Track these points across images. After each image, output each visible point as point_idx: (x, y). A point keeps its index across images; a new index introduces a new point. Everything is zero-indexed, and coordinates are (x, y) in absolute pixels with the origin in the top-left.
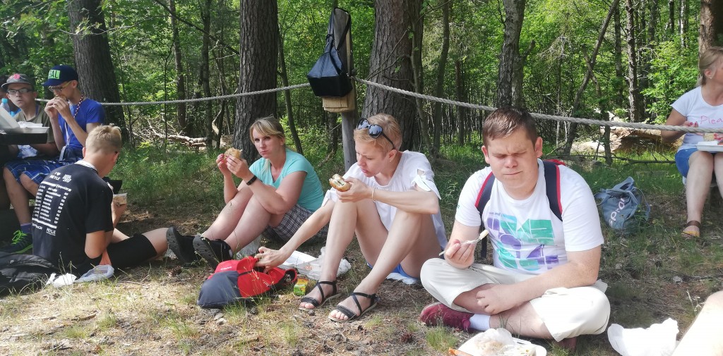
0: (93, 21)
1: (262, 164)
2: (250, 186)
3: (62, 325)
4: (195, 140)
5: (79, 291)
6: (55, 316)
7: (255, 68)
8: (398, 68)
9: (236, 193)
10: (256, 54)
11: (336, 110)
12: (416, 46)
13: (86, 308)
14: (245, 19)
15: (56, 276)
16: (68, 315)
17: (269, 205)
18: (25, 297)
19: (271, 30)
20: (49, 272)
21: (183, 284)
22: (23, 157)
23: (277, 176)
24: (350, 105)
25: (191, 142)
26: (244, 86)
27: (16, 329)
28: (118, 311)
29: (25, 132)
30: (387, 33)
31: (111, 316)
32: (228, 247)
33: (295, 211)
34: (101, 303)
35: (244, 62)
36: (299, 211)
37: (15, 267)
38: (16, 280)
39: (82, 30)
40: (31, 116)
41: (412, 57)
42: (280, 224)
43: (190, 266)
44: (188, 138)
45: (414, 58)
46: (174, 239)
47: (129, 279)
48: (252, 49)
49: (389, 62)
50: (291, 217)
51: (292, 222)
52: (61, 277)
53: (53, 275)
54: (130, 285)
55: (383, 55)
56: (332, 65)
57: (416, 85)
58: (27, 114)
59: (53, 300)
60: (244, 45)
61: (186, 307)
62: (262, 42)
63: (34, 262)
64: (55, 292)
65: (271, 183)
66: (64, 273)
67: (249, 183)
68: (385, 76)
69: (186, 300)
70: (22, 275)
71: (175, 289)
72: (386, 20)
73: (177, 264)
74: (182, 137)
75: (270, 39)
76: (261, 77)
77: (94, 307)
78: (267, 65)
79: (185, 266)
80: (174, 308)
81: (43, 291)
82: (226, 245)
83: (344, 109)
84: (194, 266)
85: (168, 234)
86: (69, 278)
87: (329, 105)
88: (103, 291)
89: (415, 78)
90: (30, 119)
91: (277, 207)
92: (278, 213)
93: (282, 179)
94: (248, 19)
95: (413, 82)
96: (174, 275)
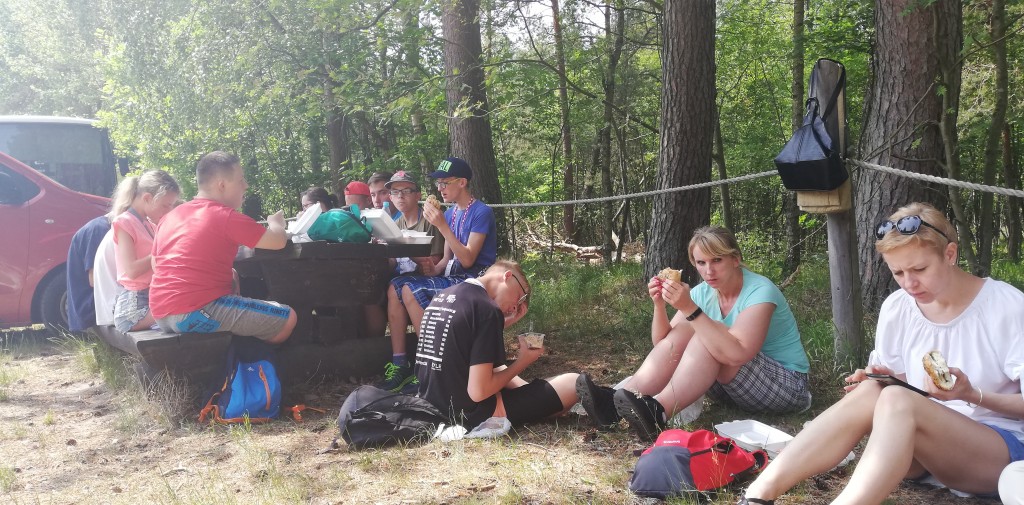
0: (474, 101)
1: (705, 290)
2: (691, 323)
3: (456, 495)
4: (584, 249)
5: (471, 449)
6: (448, 481)
7: (681, 151)
8: (918, 142)
9: (669, 330)
10: (683, 132)
11: (821, 210)
12: (949, 107)
13: (482, 474)
14: (670, 83)
15: (445, 428)
16: (462, 482)
17: (720, 351)
18: (410, 451)
19: (706, 96)
20: (435, 421)
21: (601, 455)
22: (401, 272)
23: (730, 308)
24: (843, 202)
25: (580, 252)
26: (664, 177)
27: (405, 492)
28: (523, 484)
29: (408, 242)
30: (898, 89)
31: (515, 490)
32: (661, 408)
33: (757, 362)
34: (501, 471)
35: (666, 143)
36: (762, 362)
37: (400, 412)
38: (401, 427)
39: (463, 112)
40: (413, 221)
41: (942, 125)
42: (733, 380)
43: (608, 430)
44: (576, 247)
45: (947, 125)
46: (587, 391)
47: (530, 440)
48: (678, 125)
49: (902, 134)
50: (751, 370)
51: (752, 378)
52: (450, 429)
53: (442, 426)
54: (532, 448)
55: (890, 123)
56: (817, 143)
57: (949, 166)
58: (408, 219)
59: (441, 459)
60: (666, 120)
61: (611, 490)
62: (692, 114)
63: (419, 406)
64: (444, 449)
65: (719, 318)
66: (454, 425)
67: (691, 318)
68: (894, 156)
69: (610, 480)
70: (407, 423)
71: (592, 460)
72: (897, 69)
73: (590, 425)
74: (568, 245)
75: (704, 109)
76: (688, 163)
77: (491, 474)
78: (699, 145)
79: (600, 429)
80: (594, 488)
81: (429, 445)
82: (658, 404)
83: (834, 208)
84: (613, 430)
85: (579, 382)
86: (458, 431)
87: (807, 202)
88: (502, 454)
89: (948, 157)
90: (411, 226)
91: (731, 355)
92: (732, 364)
93: (736, 313)
94: (673, 83)
95: (944, 161)
96: (586, 440)
